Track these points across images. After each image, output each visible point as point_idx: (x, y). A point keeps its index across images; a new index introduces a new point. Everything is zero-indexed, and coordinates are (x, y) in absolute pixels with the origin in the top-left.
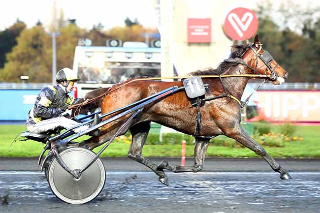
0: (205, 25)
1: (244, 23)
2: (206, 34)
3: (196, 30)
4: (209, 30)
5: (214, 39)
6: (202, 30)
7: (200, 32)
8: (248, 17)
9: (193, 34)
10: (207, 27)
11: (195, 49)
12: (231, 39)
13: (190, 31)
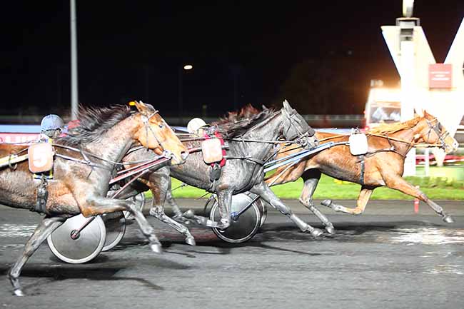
0: (446, 70)
2: (447, 79)
3: (438, 76)
4: (450, 76)
5: (454, 84)
7: (441, 77)
9: (434, 79)
10: (447, 73)
13: (431, 76)
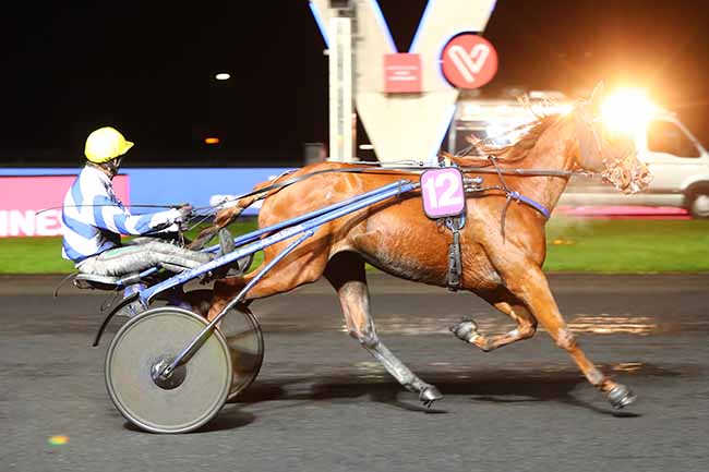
0: (411, 64)
1: (474, 60)
2: (413, 78)
3: (398, 73)
4: (418, 73)
5: (426, 86)
6: (406, 73)
7: (404, 76)
8: (480, 52)
10: (413, 68)
11: (397, 102)
12: (454, 86)
13: (389, 73)
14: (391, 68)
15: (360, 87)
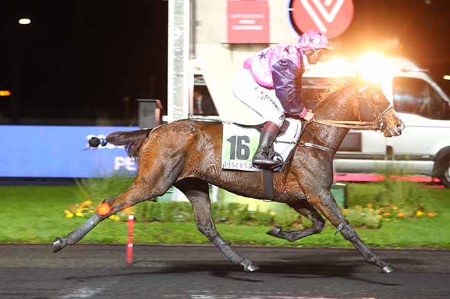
0: (257, 12)
1: (329, 9)
2: (259, 28)
3: (242, 22)
4: (265, 22)
6: (252, 22)
7: (250, 25)
9: (236, 28)
10: (261, 16)
13: (231, 22)
14: (233, 16)
15: (199, 37)
